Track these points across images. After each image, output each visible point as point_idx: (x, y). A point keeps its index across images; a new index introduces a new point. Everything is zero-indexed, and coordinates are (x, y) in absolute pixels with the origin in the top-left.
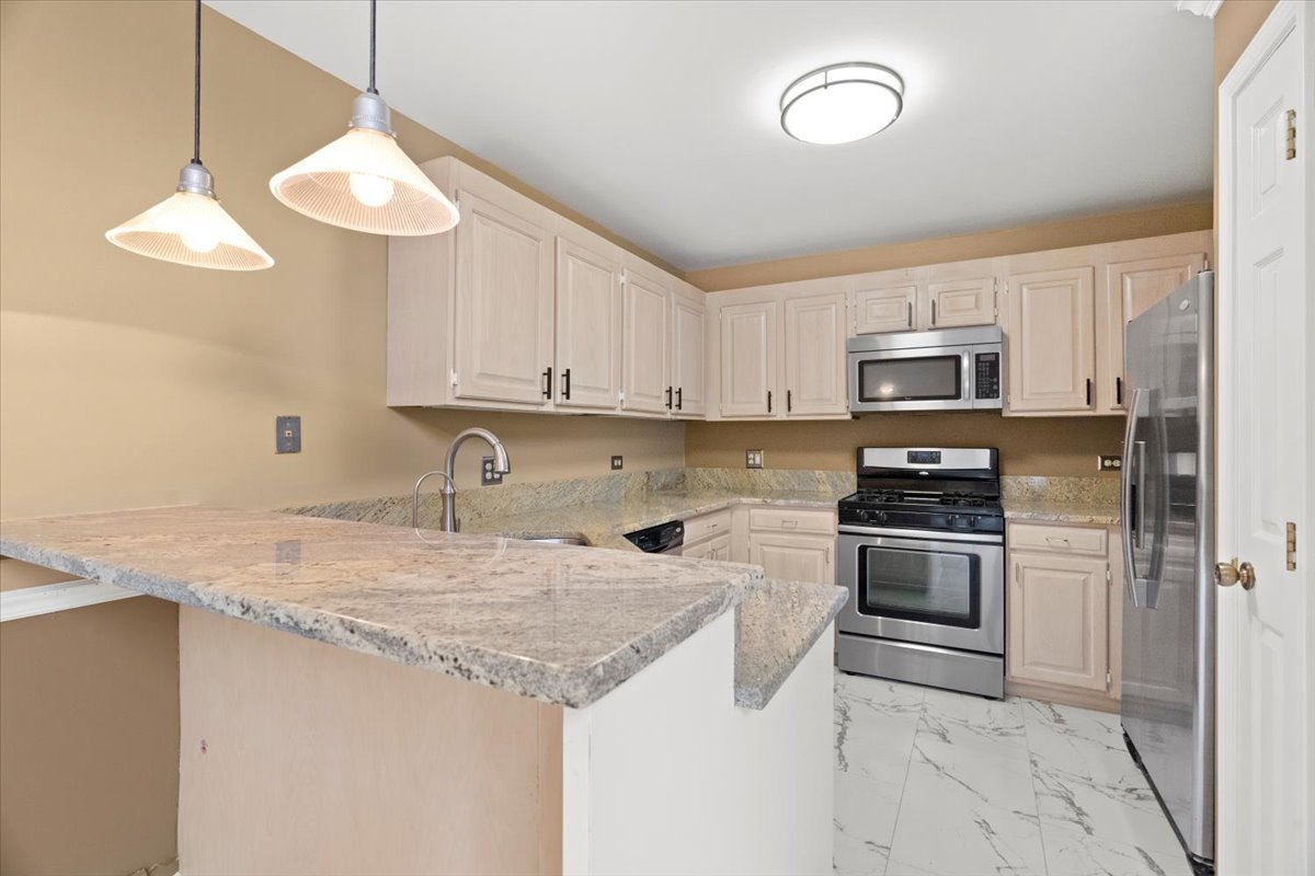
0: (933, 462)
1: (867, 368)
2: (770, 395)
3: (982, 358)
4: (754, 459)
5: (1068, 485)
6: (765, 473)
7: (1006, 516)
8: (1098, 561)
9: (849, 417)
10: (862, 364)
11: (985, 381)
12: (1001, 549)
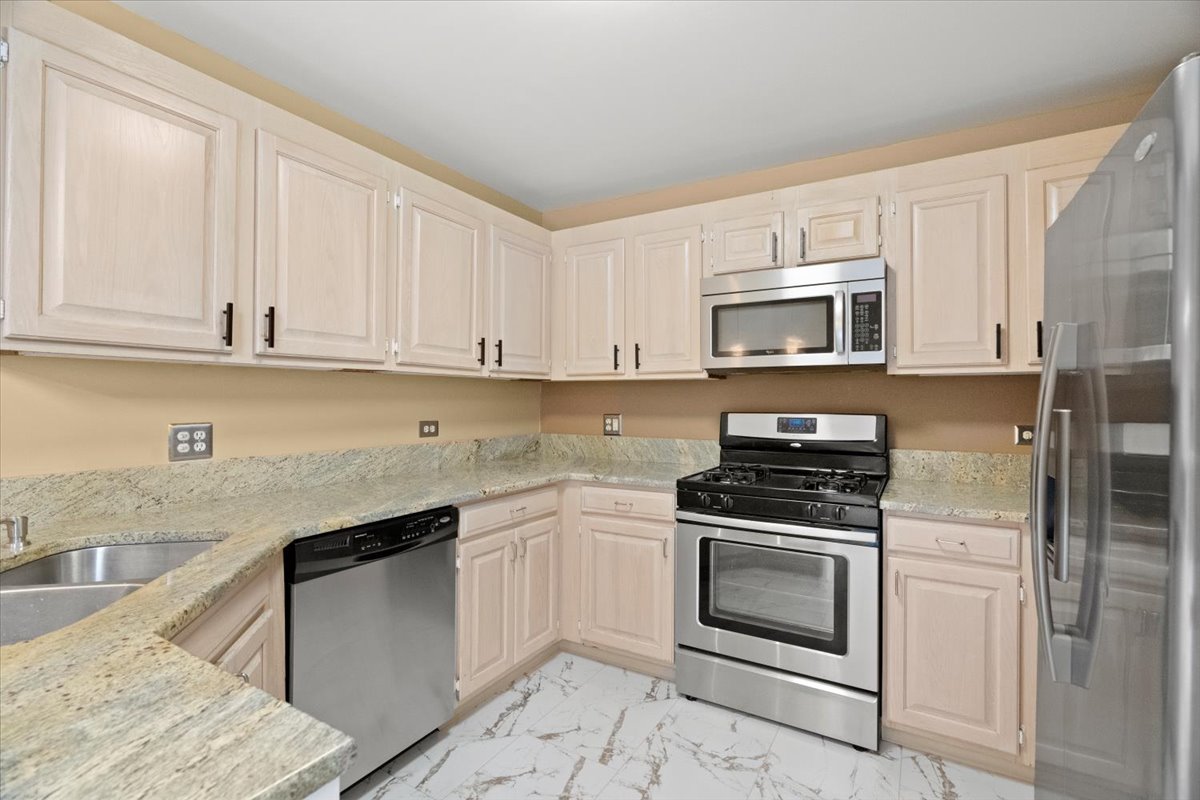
0: (807, 431)
1: (723, 315)
2: (616, 350)
3: (860, 299)
4: (611, 425)
5: (975, 462)
6: (620, 441)
7: (882, 507)
8: (1007, 574)
9: (704, 375)
10: (716, 310)
11: (864, 328)
12: (875, 551)
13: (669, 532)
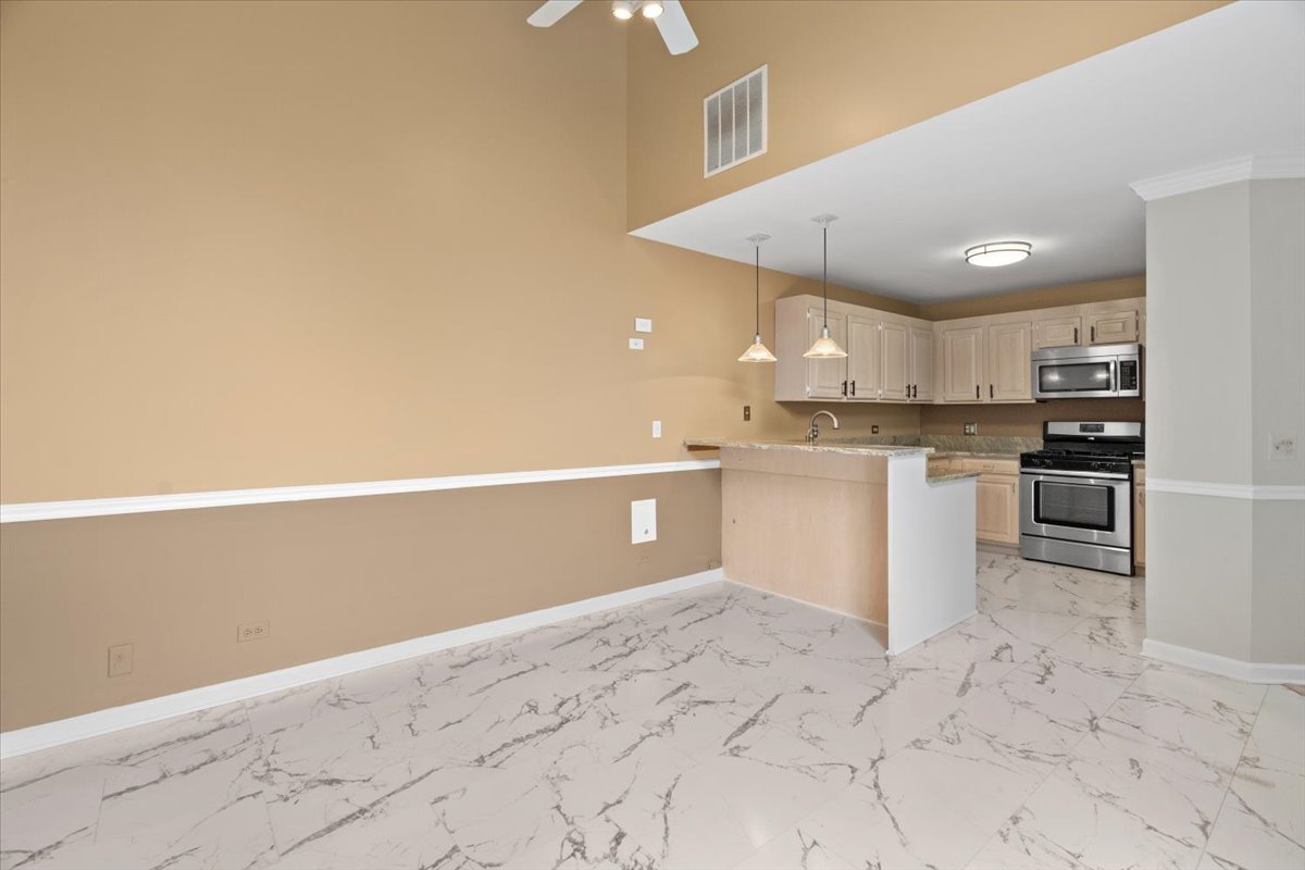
0: (1098, 431)
1: (1045, 371)
2: (978, 388)
3: (1124, 364)
4: (970, 429)
6: (977, 438)
7: (1133, 463)
9: (1034, 401)
10: (1041, 368)
11: (1127, 379)
12: (1128, 484)
13: (1016, 480)
